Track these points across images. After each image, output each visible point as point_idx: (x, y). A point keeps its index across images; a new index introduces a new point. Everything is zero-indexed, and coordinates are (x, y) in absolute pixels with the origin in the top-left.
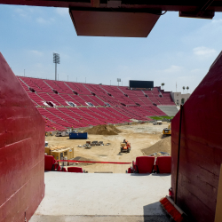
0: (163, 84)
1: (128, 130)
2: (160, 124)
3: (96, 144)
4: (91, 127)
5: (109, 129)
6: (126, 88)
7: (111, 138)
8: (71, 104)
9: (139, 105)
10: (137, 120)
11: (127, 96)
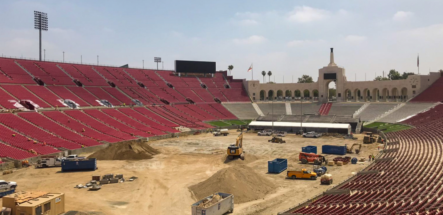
0: (231, 68)
1: (171, 147)
2: (225, 134)
3: (109, 179)
4: (105, 146)
5: (137, 148)
6: (170, 73)
7: (139, 167)
8: (69, 103)
9: (192, 102)
10: (188, 130)
11: (171, 86)
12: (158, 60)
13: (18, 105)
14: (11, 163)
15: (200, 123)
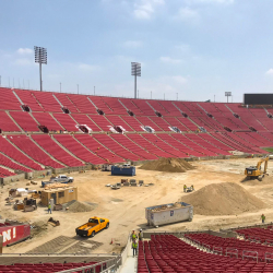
5: (175, 164)
6: (239, 105)
8: (147, 129)
9: (254, 130)
10: (241, 153)
11: (237, 116)
12: (228, 94)
13: (112, 129)
14: (90, 166)
15: (256, 149)
